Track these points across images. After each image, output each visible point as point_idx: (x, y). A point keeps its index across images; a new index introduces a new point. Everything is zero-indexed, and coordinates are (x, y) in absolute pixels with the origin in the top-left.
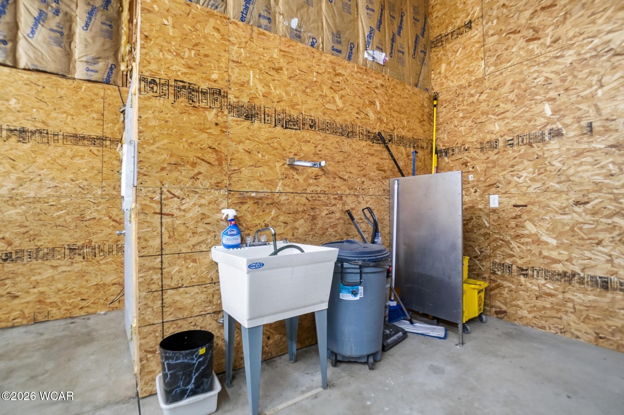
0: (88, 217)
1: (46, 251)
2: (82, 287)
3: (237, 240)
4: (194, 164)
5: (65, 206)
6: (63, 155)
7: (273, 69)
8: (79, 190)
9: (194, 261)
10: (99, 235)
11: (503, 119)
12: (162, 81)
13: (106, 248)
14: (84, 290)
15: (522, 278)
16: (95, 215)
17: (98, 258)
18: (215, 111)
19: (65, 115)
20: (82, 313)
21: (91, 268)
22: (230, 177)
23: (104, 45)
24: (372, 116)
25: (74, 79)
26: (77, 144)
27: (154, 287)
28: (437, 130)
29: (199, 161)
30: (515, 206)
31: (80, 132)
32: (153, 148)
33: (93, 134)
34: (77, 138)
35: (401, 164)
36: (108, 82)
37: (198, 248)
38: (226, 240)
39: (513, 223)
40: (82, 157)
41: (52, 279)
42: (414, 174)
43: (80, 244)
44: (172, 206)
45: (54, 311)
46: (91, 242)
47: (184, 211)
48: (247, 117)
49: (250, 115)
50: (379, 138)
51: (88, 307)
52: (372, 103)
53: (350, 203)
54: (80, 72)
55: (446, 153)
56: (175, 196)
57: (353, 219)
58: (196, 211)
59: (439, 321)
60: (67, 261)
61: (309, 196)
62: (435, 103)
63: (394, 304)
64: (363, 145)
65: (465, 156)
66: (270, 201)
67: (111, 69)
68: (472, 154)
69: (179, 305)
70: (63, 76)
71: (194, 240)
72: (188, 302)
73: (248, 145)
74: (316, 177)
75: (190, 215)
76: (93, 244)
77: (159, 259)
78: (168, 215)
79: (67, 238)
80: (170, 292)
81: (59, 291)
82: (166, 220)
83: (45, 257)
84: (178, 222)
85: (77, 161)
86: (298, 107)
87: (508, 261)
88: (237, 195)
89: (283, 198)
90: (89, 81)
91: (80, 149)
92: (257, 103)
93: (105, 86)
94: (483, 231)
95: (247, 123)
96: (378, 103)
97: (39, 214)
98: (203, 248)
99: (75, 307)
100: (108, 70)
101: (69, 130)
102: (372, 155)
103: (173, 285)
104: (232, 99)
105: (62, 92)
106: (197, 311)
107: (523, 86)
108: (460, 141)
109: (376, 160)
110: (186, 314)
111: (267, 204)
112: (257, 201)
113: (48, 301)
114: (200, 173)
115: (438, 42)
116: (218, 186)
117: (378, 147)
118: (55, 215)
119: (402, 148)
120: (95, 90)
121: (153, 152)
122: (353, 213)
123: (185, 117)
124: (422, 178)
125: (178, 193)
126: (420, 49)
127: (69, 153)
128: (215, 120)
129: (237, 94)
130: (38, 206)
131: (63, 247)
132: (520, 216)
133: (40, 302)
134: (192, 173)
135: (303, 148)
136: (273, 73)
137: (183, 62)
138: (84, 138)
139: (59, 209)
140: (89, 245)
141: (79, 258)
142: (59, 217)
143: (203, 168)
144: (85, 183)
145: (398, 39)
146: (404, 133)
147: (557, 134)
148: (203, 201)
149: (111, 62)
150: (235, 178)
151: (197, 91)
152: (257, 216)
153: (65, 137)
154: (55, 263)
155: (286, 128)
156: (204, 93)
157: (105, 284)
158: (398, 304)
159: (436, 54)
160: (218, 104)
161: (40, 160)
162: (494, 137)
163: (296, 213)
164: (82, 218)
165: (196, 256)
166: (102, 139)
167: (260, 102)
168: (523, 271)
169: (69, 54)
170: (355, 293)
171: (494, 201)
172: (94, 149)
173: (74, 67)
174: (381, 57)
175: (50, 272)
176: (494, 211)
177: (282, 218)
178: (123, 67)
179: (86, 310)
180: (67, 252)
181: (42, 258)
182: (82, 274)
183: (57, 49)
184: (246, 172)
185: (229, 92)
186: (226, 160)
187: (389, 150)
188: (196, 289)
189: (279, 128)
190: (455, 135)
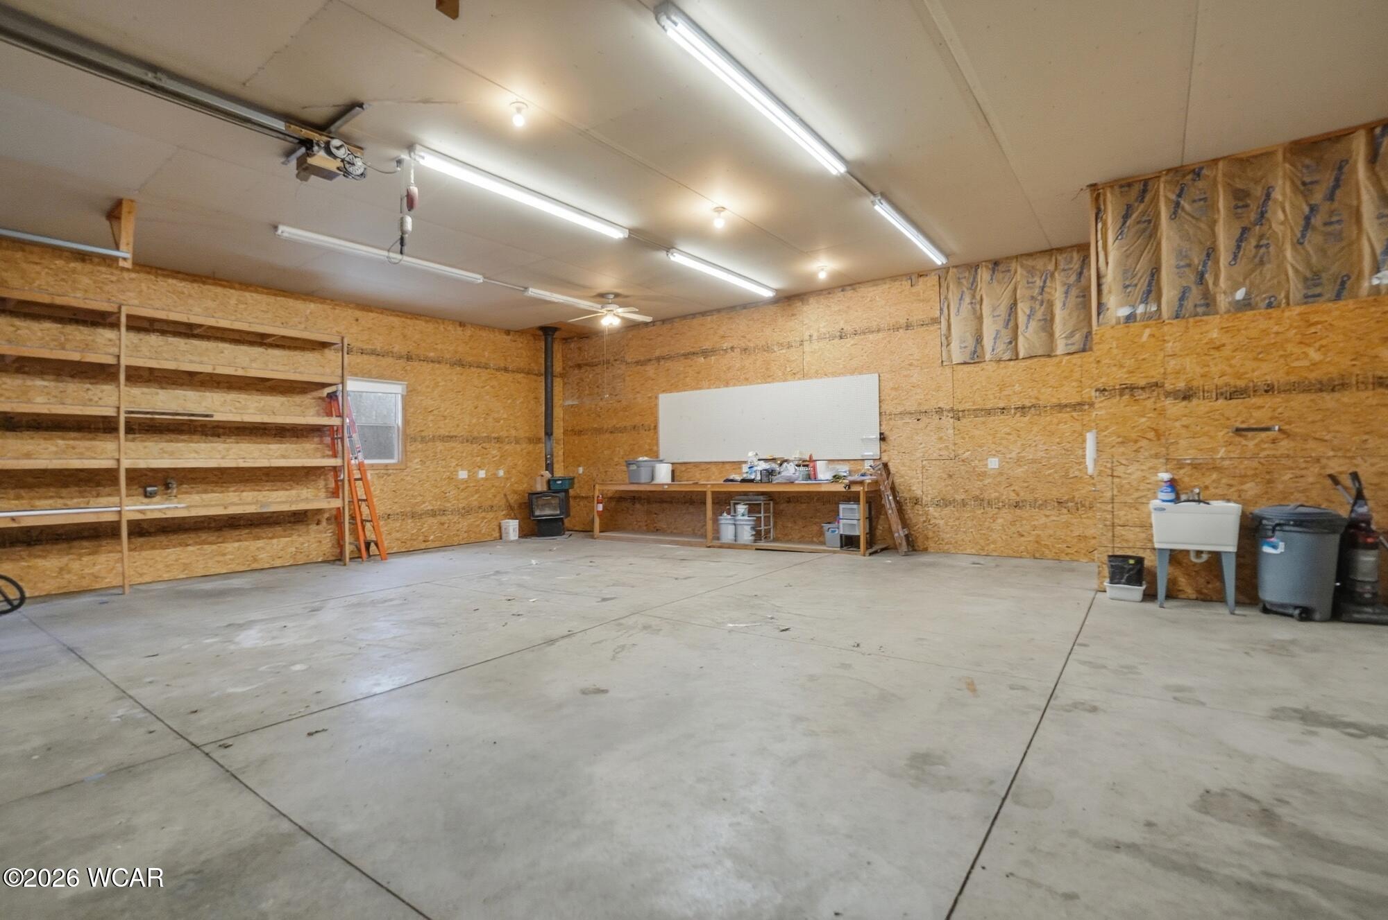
0: (1071, 476)
1: (1040, 502)
2: (1067, 536)
3: (1172, 496)
4: (1136, 441)
5: (1054, 465)
6: (1050, 423)
7: (1214, 348)
8: (1064, 452)
9: (1137, 509)
10: (1082, 492)
12: (1111, 388)
13: (1087, 504)
14: (1069, 539)
16: (1077, 473)
17: (1080, 512)
18: (1153, 400)
19: (1051, 389)
20: (1068, 559)
21: (1075, 520)
22: (1167, 448)
23: (1078, 317)
25: (1056, 356)
26: (1060, 412)
27: (1108, 523)
29: (1140, 438)
31: (1064, 401)
32: (1105, 433)
33: (1073, 401)
34: (1061, 407)
36: (1083, 351)
37: (1140, 500)
38: (1164, 496)
40: (1066, 423)
41: (1045, 526)
43: (1065, 498)
44: (1120, 471)
45: (1047, 552)
46: (1074, 497)
47: (1130, 474)
48: (1185, 398)
49: (1187, 396)
51: (1072, 554)
54: (1061, 348)
56: (1122, 464)
58: (1139, 474)
60: (1055, 512)
61: (1262, 460)
66: (1211, 466)
67: (1086, 337)
69: (1126, 538)
70: (1049, 356)
71: (1136, 495)
72: (1131, 536)
73: (1185, 421)
74: (1274, 441)
75: (1134, 477)
76: (1076, 499)
77: (1111, 505)
78: (1117, 477)
79: (1055, 493)
80: (1119, 528)
81: (1051, 536)
82: (1116, 480)
83: (1040, 507)
84: (1124, 482)
85: (1061, 426)
86: (1247, 376)
88: (1175, 462)
89: (1226, 463)
90: (1069, 354)
91: (1064, 416)
92: (1195, 384)
95: (1184, 403)
97: (1036, 473)
98: (1144, 500)
99: (1062, 552)
100: (1084, 339)
101: (1055, 401)
103: (1121, 523)
104: (1168, 387)
105: (1048, 370)
106: (1139, 544)
110: (1131, 545)
111: (1207, 469)
112: (1195, 466)
113: (1043, 543)
114: (1141, 447)
116: (1157, 456)
118: (1047, 473)
120: (1074, 361)
121: (1106, 436)
123: (1128, 409)
125: (1124, 462)
127: (1055, 421)
128: (1153, 407)
129: (1173, 381)
130: (1035, 465)
131: (1052, 500)
133: (1037, 542)
134: (1135, 448)
135: (1254, 414)
136: (1212, 352)
137: (1125, 370)
138: (1066, 406)
139: (1050, 468)
140: (1072, 499)
141: (1065, 511)
142: (1049, 475)
143: (1144, 443)
144: (1069, 445)
148: (1144, 467)
149: (1085, 330)
150: (1172, 449)
151: (1138, 388)
152: (1195, 479)
153: (1052, 407)
154: (1048, 513)
155: (1231, 399)
156: (1143, 388)
157: (1086, 537)
160: (1155, 394)
161: (1035, 429)
163: (1245, 476)
164: (1066, 476)
165: (1137, 505)
166: (1081, 404)
167: (1199, 382)
169: (1051, 335)
170: (1275, 547)
172: (1075, 414)
173: (1056, 346)
175: (1044, 519)
177: (1224, 481)
179: (1070, 556)
180: (1056, 504)
181: (1039, 508)
182: (1068, 525)
183: (1043, 334)
184: (1183, 443)
185: (1166, 381)
186: (1164, 435)
188: (1138, 529)
189: (1221, 401)
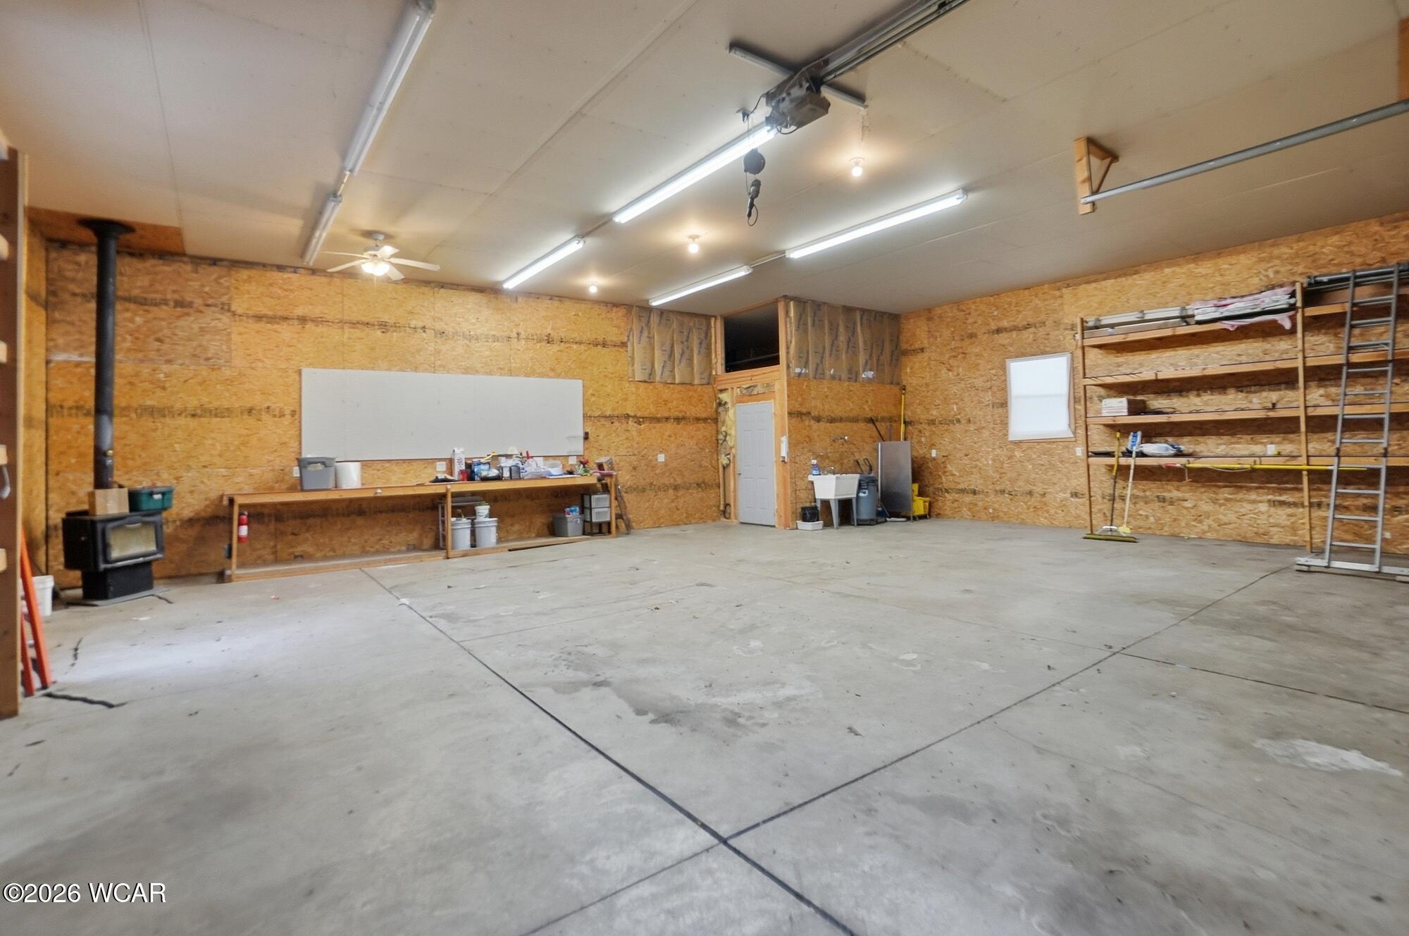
0: (703, 465)
1: (688, 484)
3: (819, 472)
4: (802, 443)
7: (826, 397)
9: (803, 483)
10: (708, 476)
11: (938, 408)
14: (702, 508)
15: (946, 494)
16: (706, 464)
17: (707, 490)
18: (807, 420)
19: (692, 407)
21: (705, 495)
22: (814, 447)
24: (867, 409)
25: (695, 385)
28: (905, 408)
30: (944, 456)
31: (699, 416)
33: (703, 417)
35: (882, 433)
36: (708, 384)
37: (804, 478)
38: (814, 472)
39: (942, 465)
42: (890, 440)
43: (700, 481)
44: (797, 459)
46: (704, 480)
47: (801, 461)
48: (818, 421)
50: (872, 421)
52: (867, 402)
53: (857, 456)
54: (697, 380)
55: (910, 424)
56: (798, 455)
57: (859, 464)
58: (804, 461)
59: (903, 517)
62: (904, 392)
63: (880, 509)
64: (862, 425)
65: (920, 427)
68: (923, 425)
70: (691, 385)
71: (805, 472)
72: (802, 496)
73: (819, 432)
74: (843, 444)
76: (706, 481)
78: (796, 463)
80: (798, 491)
81: (693, 507)
82: (796, 465)
84: (799, 465)
85: (698, 433)
86: (835, 412)
87: (940, 486)
88: (816, 454)
90: (701, 385)
93: (707, 386)
94: (930, 470)
95: (819, 424)
96: (870, 401)
102: (867, 430)
103: (798, 489)
105: (691, 394)
106: (806, 500)
107: (946, 393)
108: (917, 417)
109: (869, 432)
110: (802, 501)
112: (822, 457)
114: (804, 446)
115: (905, 353)
117: (871, 425)
118: (690, 464)
119: (883, 424)
120: (704, 390)
121: (792, 439)
122: (859, 461)
124: (893, 443)
126: (894, 358)
127: (694, 429)
129: (815, 411)
131: (694, 483)
132: (945, 462)
135: (837, 431)
141: (700, 490)
142: (692, 465)
144: (701, 445)
145: (881, 358)
146: (883, 414)
147: (958, 421)
148: (805, 457)
152: (822, 463)
153: (693, 419)
155: (831, 423)
156: (804, 414)
158: (883, 509)
159: (904, 359)
161: (684, 434)
162: (934, 418)
165: (803, 481)
166: (707, 419)
167: (822, 414)
168: (947, 491)
169: (692, 371)
170: (864, 493)
171: (934, 453)
173: (695, 378)
174: (870, 374)
175: (689, 496)
176: (934, 459)
177: (830, 464)
178: (714, 373)
180: (695, 486)
182: (701, 499)
183: (688, 370)
184: (819, 444)
185: (812, 411)
186: (812, 440)
187: (876, 427)
188: (805, 492)
189: (829, 423)
190: (915, 414)
